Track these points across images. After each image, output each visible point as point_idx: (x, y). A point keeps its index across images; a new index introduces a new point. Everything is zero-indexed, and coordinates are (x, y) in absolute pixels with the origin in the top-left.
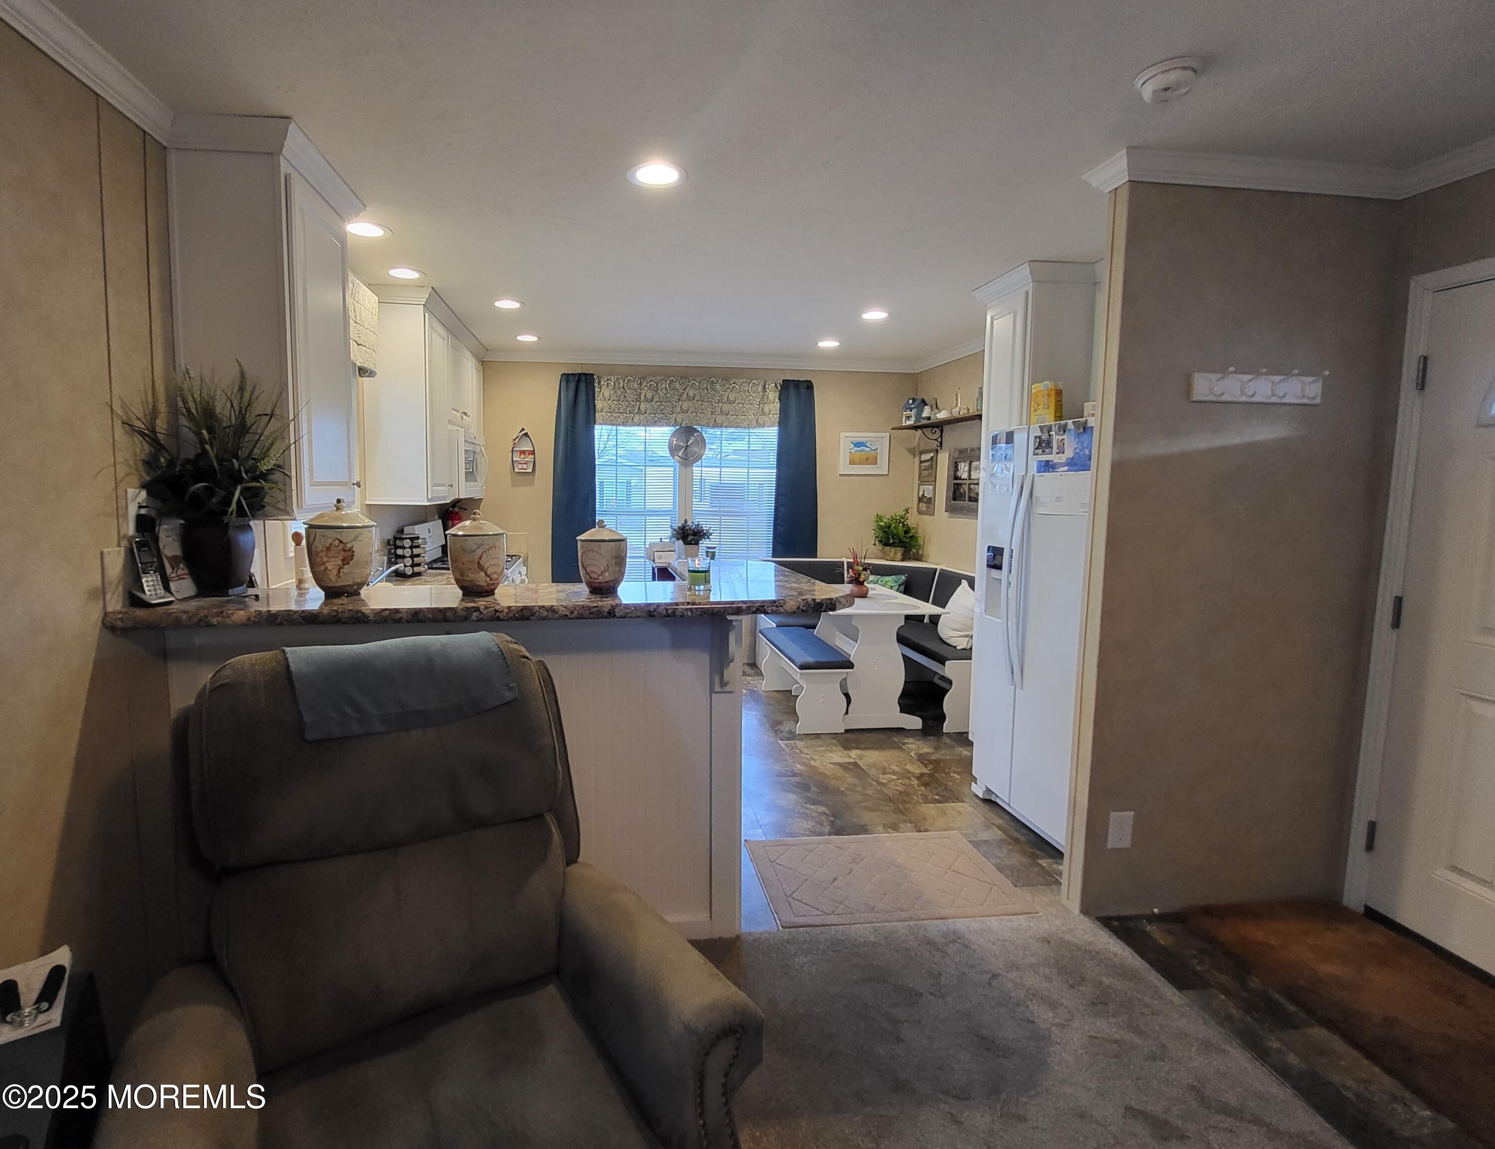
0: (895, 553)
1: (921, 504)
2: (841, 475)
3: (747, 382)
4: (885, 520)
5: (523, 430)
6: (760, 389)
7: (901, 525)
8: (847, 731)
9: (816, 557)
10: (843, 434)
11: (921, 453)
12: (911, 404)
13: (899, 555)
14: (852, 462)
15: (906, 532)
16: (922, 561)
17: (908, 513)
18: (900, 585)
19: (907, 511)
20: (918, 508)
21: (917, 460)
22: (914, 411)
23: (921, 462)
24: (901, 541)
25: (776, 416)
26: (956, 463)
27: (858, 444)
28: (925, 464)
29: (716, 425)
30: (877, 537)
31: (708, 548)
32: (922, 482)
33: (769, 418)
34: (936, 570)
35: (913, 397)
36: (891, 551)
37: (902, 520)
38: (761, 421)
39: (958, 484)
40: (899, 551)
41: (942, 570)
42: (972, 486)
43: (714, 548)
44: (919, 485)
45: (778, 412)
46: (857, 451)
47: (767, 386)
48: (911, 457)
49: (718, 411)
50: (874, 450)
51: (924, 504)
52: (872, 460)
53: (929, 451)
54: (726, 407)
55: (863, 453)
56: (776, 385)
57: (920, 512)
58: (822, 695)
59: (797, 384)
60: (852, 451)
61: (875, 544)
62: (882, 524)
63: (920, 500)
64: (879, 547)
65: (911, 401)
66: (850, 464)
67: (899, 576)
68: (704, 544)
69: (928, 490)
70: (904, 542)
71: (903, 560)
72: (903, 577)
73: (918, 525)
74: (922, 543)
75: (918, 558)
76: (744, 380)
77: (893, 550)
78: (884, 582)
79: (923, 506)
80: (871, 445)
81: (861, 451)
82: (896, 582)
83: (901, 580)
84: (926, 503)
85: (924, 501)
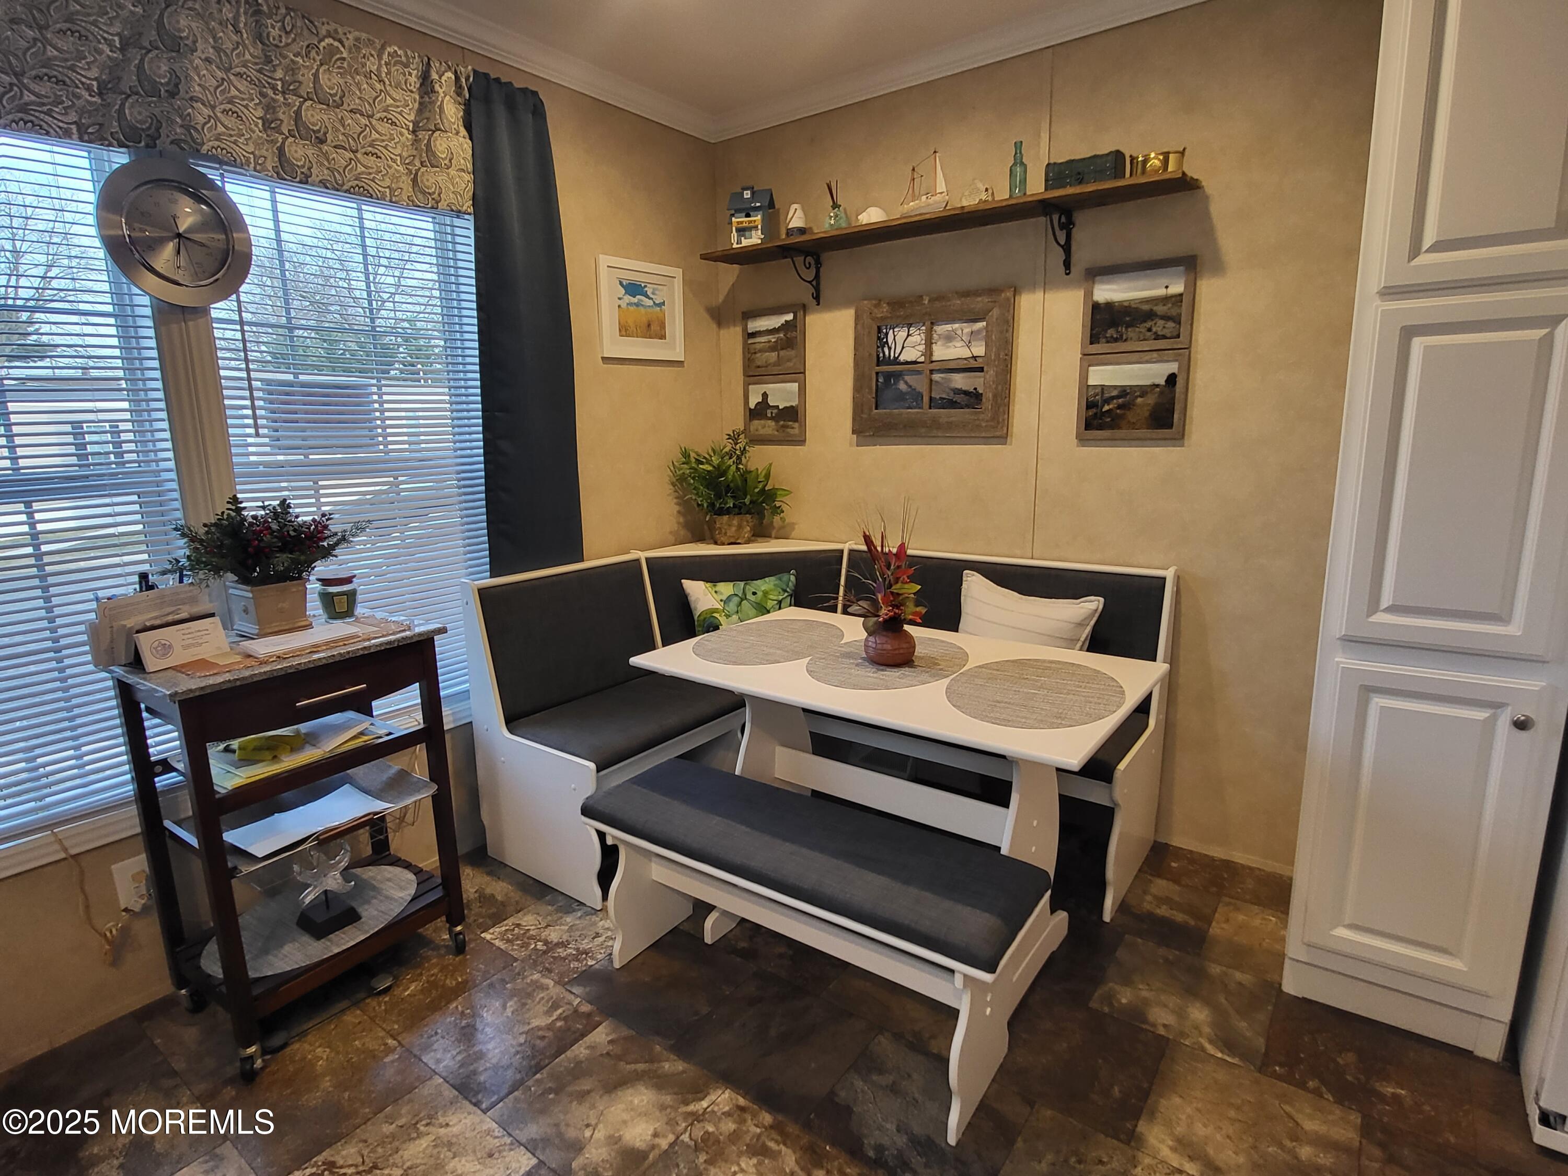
0: (740, 527)
2: (603, 358)
3: (371, 42)
9: (581, 560)
10: (605, 260)
11: (748, 316)
13: (747, 531)
14: (625, 331)
15: (746, 483)
17: (738, 441)
19: (735, 437)
20: (748, 431)
21: (733, 333)
22: (758, 218)
23: (749, 335)
26: (879, 330)
27: (633, 289)
28: (762, 339)
32: (758, 375)
34: (842, 551)
36: (729, 523)
37: (730, 460)
39: (888, 376)
40: (747, 524)
41: (851, 551)
42: (937, 377)
44: (746, 386)
45: (469, 171)
46: (629, 304)
47: (431, 79)
49: (287, 120)
50: (660, 306)
52: (656, 327)
53: (780, 311)
55: (642, 310)
56: (455, 80)
57: (757, 441)
59: (509, 95)
60: (623, 304)
65: (748, 194)
66: (621, 331)
67: (781, 576)
69: (778, 393)
70: (755, 502)
71: (750, 540)
76: (364, 36)
77: (730, 520)
80: (653, 294)
81: (637, 305)
82: (785, 591)
83: (790, 584)
84: (777, 422)
85: (769, 415)
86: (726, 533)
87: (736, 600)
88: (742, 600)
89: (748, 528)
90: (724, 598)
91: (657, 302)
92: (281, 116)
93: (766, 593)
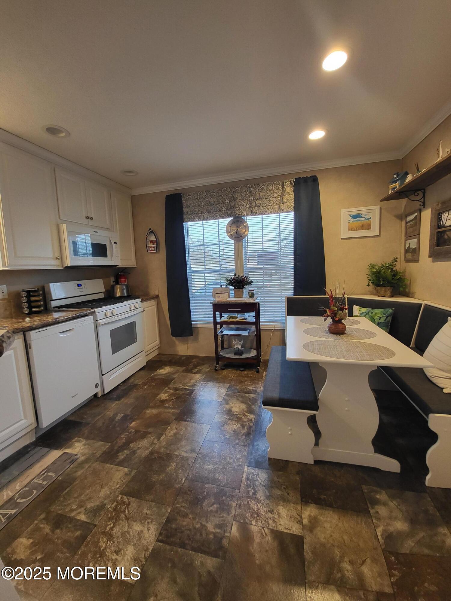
0: (385, 291)
1: (407, 254)
2: (341, 238)
3: (271, 183)
4: (376, 267)
5: (150, 229)
6: (280, 187)
7: (390, 270)
8: (317, 462)
10: (343, 211)
11: (407, 216)
12: (396, 178)
13: (388, 293)
14: (351, 229)
15: (394, 276)
16: (409, 297)
17: (396, 261)
18: (388, 317)
19: (395, 260)
20: (405, 257)
21: (403, 223)
22: (398, 181)
23: (407, 223)
24: (389, 282)
25: (291, 203)
26: (439, 214)
27: (355, 216)
28: (410, 224)
29: (253, 214)
30: (370, 280)
31: (249, 290)
32: (408, 237)
33: (287, 205)
34: (421, 305)
35: (396, 172)
36: (382, 290)
37: (391, 267)
38: (281, 207)
41: (427, 305)
43: (253, 290)
44: (406, 240)
45: (293, 201)
46: (354, 221)
47: (284, 184)
48: (399, 221)
49: (253, 205)
50: (368, 219)
51: (410, 254)
52: (367, 226)
53: (413, 213)
54: (258, 202)
55: (359, 222)
56: (291, 182)
57: (407, 261)
58: (289, 428)
59: (305, 180)
60: (351, 222)
61: (368, 285)
62: (374, 270)
63: (407, 251)
64: (372, 287)
65: (395, 176)
66: (349, 230)
67: (387, 310)
68: (247, 288)
69: (413, 243)
70: (392, 283)
71: (392, 296)
72: (391, 311)
73: (405, 270)
74: (409, 283)
75: (407, 295)
76: (269, 183)
77: (383, 289)
78: (374, 313)
79: (409, 256)
80: (365, 216)
81: (357, 221)
82: (384, 314)
83: (388, 312)
84: (412, 253)
85: (410, 251)
86: (380, 293)
87: (365, 314)
88: (367, 314)
89: (389, 292)
90: (361, 312)
91: (367, 218)
92: (252, 204)
93: (376, 314)
